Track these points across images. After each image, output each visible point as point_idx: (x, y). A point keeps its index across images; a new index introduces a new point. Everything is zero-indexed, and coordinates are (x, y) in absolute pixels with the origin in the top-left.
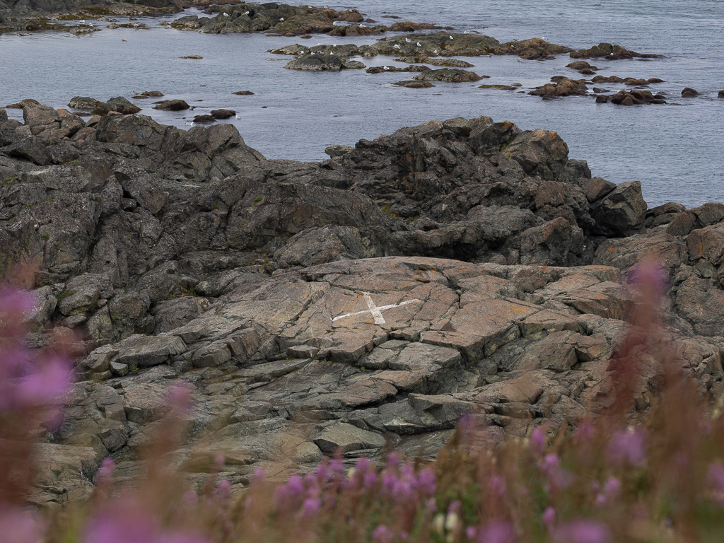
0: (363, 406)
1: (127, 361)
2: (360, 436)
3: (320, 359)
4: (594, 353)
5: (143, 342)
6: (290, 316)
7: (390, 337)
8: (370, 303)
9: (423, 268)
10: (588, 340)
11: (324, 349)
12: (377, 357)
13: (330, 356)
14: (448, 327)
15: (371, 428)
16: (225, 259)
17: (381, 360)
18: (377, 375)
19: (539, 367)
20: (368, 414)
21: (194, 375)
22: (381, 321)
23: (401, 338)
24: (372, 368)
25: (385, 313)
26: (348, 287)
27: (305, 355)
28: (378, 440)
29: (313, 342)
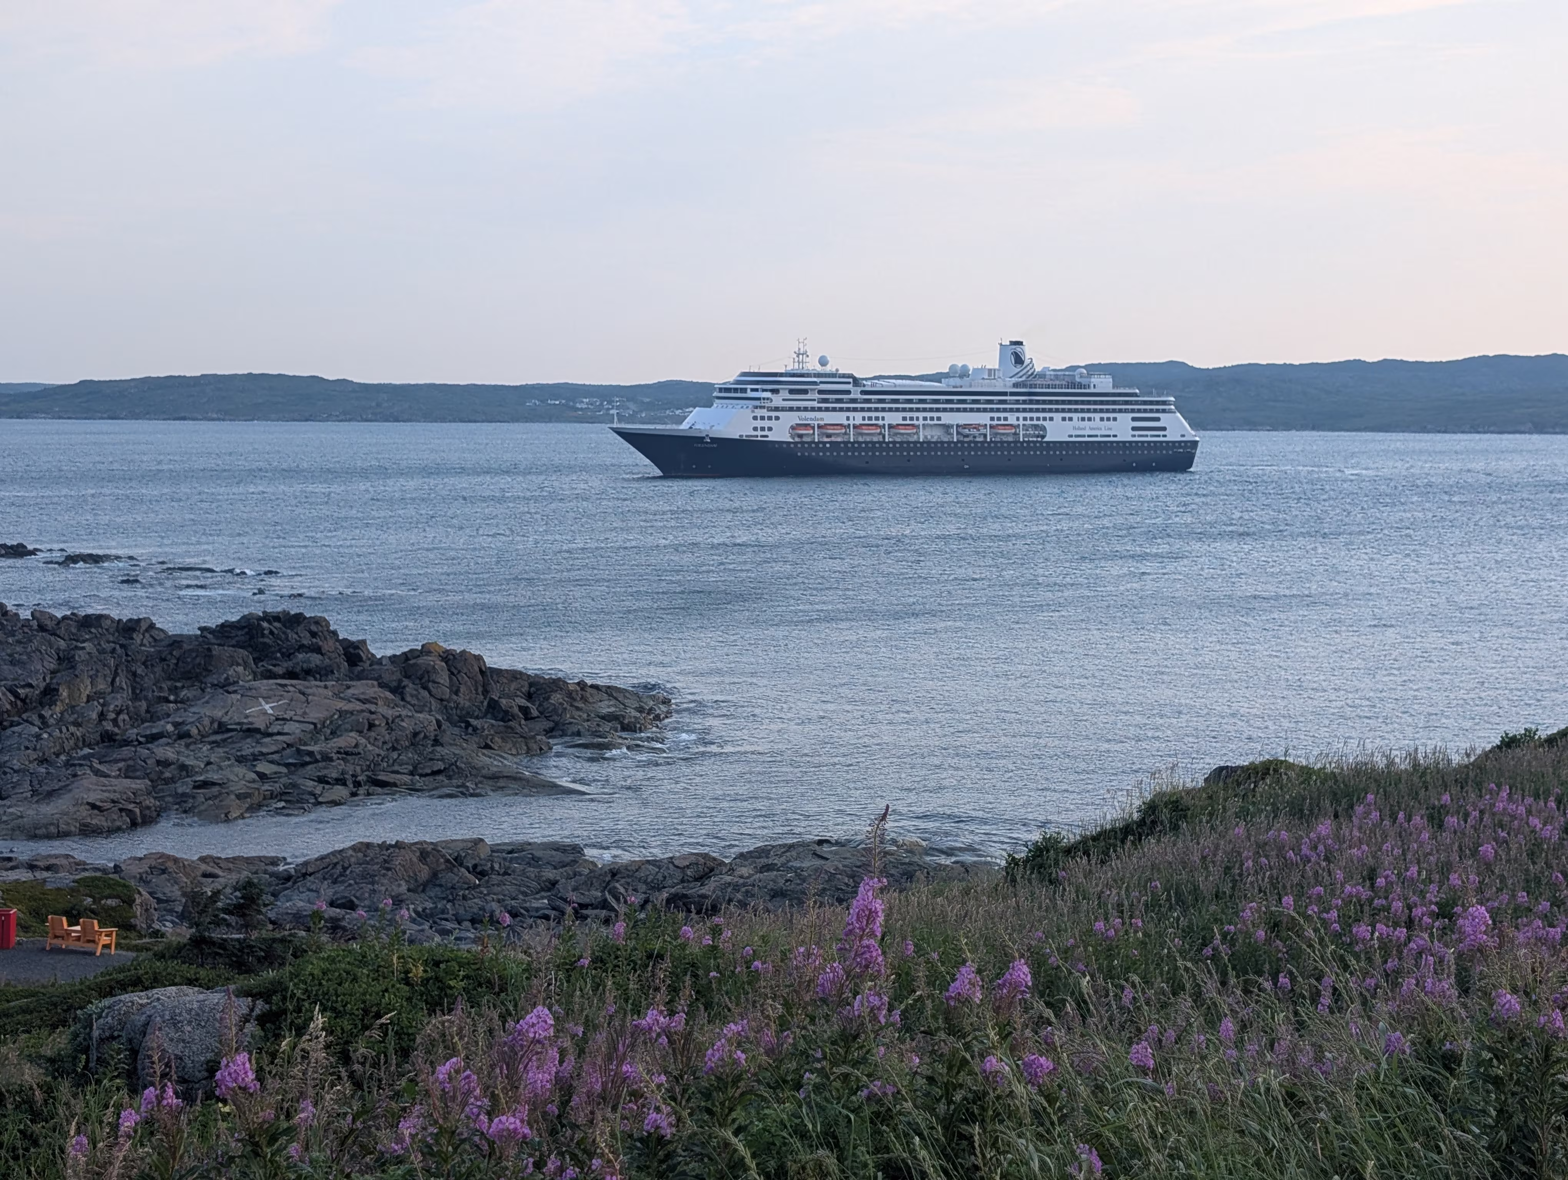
0: (272, 753)
1: (145, 736)
2: (274, 768)
3: (244, 731)
4: (377, 722)
5: (152, 727)
6: (224, 711)
7: (277, 719)
8: (263, 703)
9: (286, 685)
10: (373, 716)
11: (245, 727)
12: (274, 729)
13: (249, 730)
14: (305, 713)
15: (279, 764)
16: (179, 684)
17: (275, 731)
18: (275, 738)
19: (351, 731)
20: (276, 757)
21: (183, 742)
22: (270, 711)
23: (284, 719)
24: (270, 735)
25: (272, 708)
26: (251, 696)
27: (235, 730)
28: (284, 770)
29: (239, 724)
